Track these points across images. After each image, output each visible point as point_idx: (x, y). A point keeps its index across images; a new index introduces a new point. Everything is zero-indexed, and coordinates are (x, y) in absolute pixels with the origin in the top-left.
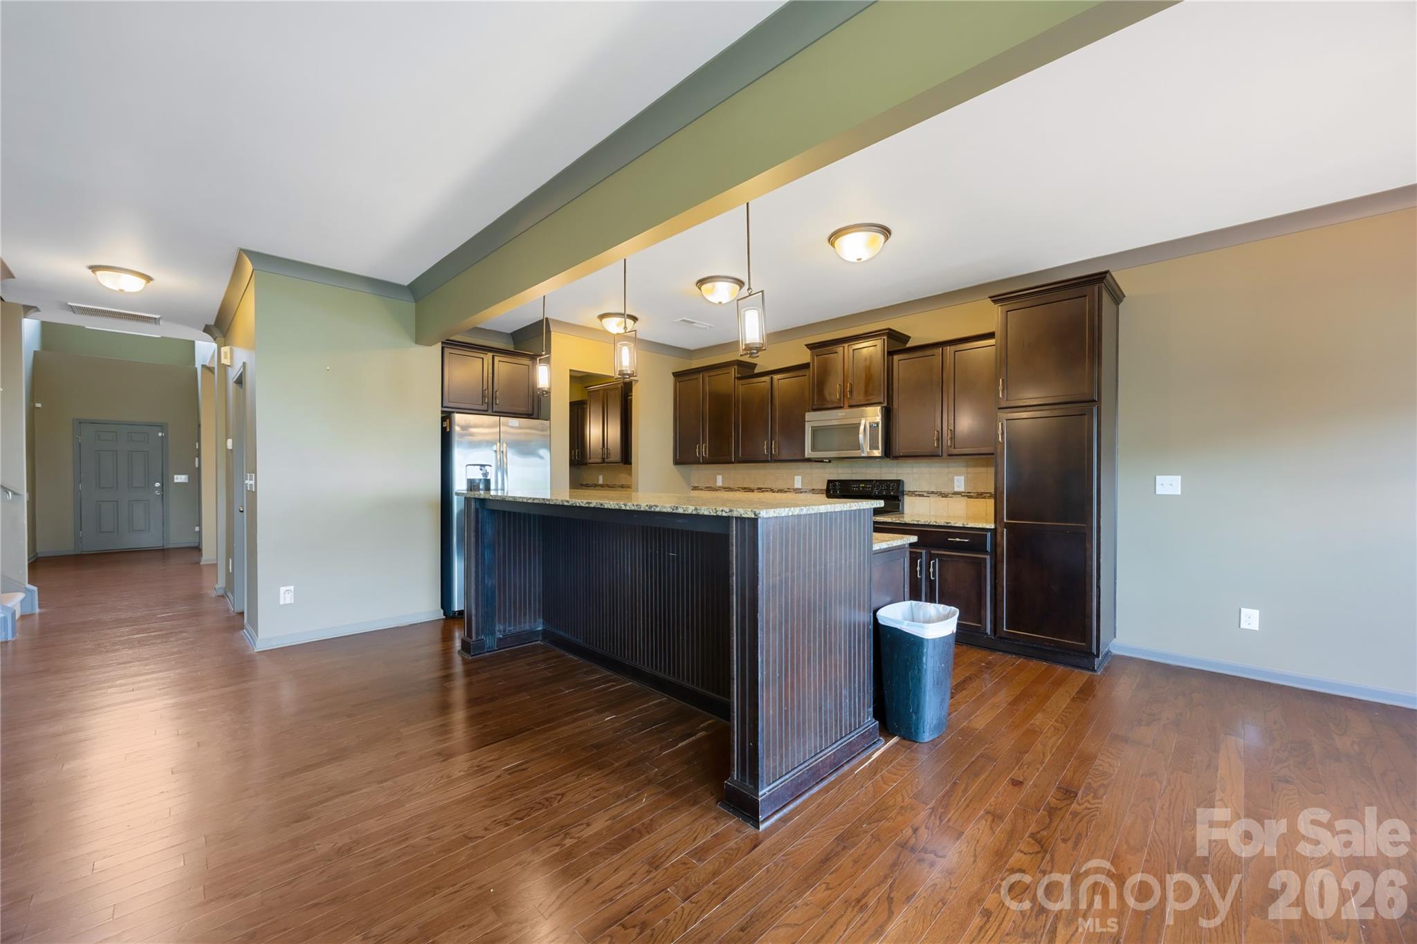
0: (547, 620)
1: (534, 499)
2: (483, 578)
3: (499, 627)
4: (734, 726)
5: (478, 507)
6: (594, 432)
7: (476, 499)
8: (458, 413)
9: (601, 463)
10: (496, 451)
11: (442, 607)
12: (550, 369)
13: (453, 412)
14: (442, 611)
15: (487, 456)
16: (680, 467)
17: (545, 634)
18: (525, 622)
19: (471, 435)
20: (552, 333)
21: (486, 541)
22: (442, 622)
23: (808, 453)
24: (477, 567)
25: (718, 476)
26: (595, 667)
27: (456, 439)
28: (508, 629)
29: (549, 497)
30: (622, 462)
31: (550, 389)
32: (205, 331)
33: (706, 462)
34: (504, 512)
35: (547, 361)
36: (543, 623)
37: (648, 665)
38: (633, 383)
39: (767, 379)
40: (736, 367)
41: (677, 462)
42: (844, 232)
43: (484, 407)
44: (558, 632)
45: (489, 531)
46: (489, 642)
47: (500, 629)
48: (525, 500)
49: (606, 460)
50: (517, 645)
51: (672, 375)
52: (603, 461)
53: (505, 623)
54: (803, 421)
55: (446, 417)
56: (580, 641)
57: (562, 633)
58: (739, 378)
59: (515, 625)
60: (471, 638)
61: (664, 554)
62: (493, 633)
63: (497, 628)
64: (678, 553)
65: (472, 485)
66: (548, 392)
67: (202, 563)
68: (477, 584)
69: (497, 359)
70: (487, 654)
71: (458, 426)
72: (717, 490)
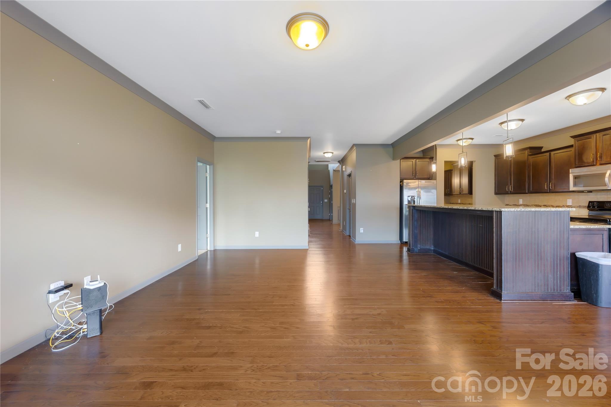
0: (435, 246)
1: (431, 206)
2: (414, 230)
3: (419, 246)
4: (494, 272)
5: (413, 208)
6: (456, 181)
7: (412, 206)
8: (405, 180)
9: (459, 194)
10: (417, 192)
11: (400, 240)
12: (436, 166)
13: (404, 180)
14: (400, 241)
15: (414, 193)
16: (498, 196)
17: (435, 251)
18: (427, 246)
19: (409, 186)
20: (437, 149)
21: (415, 219)
22: (400, 244)
23: (572, 188)
24: (412, 226)
25: (520, 200)
26: (451, 261)
27: (404, 187)
28: (421, 247)
29: (436, 205)
30: (469, 194)
31: (436, 172)
32: (338, 162)
33: (511, 193)
34: (421, 210)
35: (435, 163)
36: (434, 247)
37: (471, 262)
38: (473, 162)
39: (548, 154)
40: (529, 150)
41: (496, 193)
42: (574, 95)
43: (413, 177)
44: (439, 250)
45: (416, 216)
46: (416, 250)
47: (419, 247)
48: (428, 206)
49: (461, 193)
50: (424, 252)
51: (494, 156)
52: (460, 194)
53: (421, 245)
54: (569, 173)
55: (401, 181)
56: (447, 253)
57: (440, 251)
58: (530, 155)
59: (424, 246)
60: (410, 247)
61: (478, 225)
62: (417, 247)
63: (418, 246)
64: (483, 225)
65: (409, 202)
66: (435, 173)
67: (333, 223)
68: (412, 232)
69: (417, 160)
70: (415, 253)
71: (405, 183)
72: (519, 206)
